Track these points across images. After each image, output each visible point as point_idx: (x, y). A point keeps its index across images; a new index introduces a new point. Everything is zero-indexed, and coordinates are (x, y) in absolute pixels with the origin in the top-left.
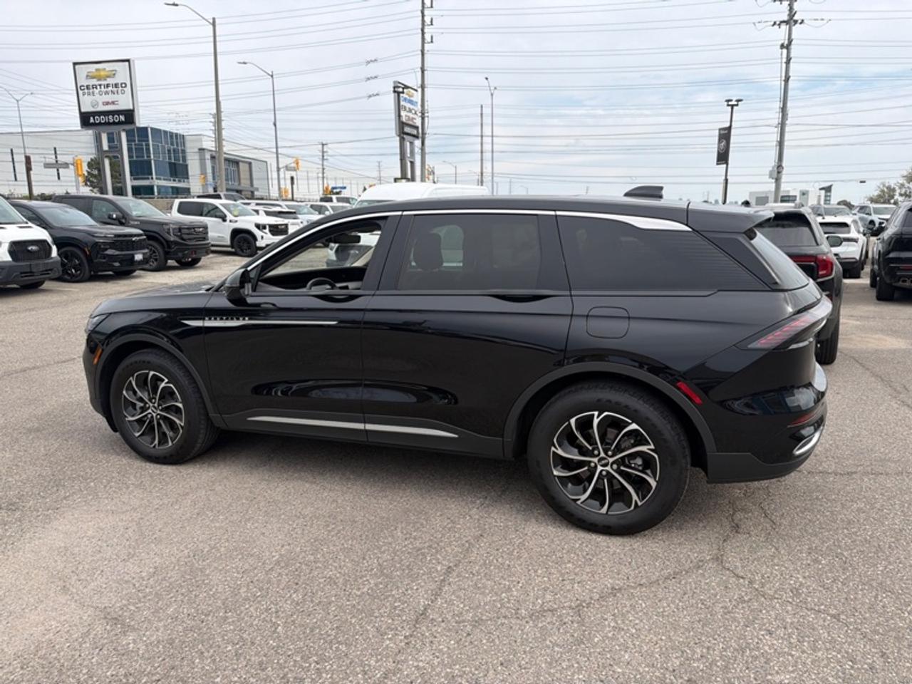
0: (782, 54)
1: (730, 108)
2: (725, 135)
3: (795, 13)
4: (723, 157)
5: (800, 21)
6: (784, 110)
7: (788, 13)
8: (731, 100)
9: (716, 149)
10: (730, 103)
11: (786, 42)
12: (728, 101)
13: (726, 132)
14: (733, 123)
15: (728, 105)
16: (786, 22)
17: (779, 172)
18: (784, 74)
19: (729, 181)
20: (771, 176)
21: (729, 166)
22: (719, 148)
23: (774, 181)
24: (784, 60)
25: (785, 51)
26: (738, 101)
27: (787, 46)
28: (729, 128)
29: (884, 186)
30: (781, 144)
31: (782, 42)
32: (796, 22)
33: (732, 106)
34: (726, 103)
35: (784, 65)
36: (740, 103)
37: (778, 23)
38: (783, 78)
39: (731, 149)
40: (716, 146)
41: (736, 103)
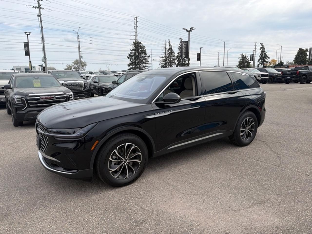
0: (38, 18)
1: (26, 35)
2: (27, 45)
3: (41, 5)
4: (27, 53)
5: (42, 8)
6: (43, 38)
7: (38, 4)
8: (27, 32)
9: (24, 50)
10: (26, 33)
11: (39, 15)
12: (26, 32)
13: (27, 44)
14: (29, 41)
15: (26, 34)
16: (38, 8)
17: (45, 60)
18: (40, 26)
20: (43, 61)
21: (30, 56)
22: (25, 50)
23: (44, 63)
24: (40, 21)
25: (39, 17)
26: (29, 33)
27: (40, 16)
28: (28, 43)
29: (68, 65)
30: (44, 50)
31: (38, 14)
32: (41, 8)
33: (28, 35)
34: (25, 33)
35: (40, 23)
36: (30, 34)
37: (35, 7)
38: (40, 27)
39: (30, 50)
40: (24, 49)
41: (29, 34)
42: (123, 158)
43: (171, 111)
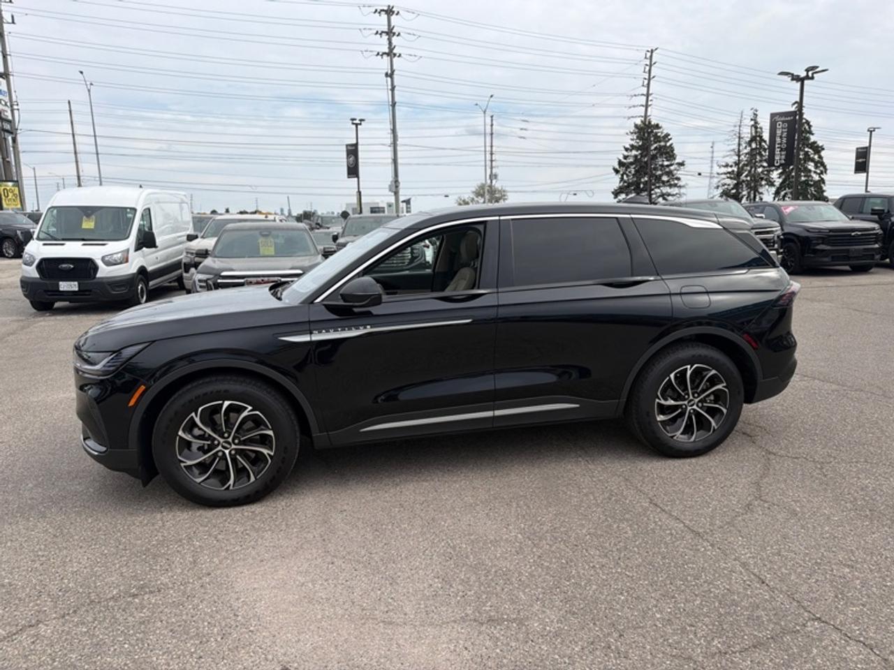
0: (387, 82)
1: (354, 126)
2: (353, 151)
3: (394, 47)
4: (353, 171)
5: (398, 55)
6: (394, 131)
7: (387, 46)
8: (355, 119)
9: (345, 164)
10: (354, 122)
11: (389, 72)
12: (353, 120)
13: (353, 148)
14: (359, 140)
15: (353, 124)
16: (388, 54)
17: (397, 187)
18: (390, 100)
19: (362, 194)
20: (390, 190)
21: (361, 179)
22: (348, 162)
23: (393, 194)
24: (390, 87)
25: (389, 79)
26: (361, 120)
27: (390, 75)
28: (356, 145)
29: (461, 199)
30: (395, 161)
31: (386, 71)
32: (395, 55)
33: (357, 125)
34: (351, 122)
35: (390, 92)
36: (362, 122)
37: (380, 54)
38: (391, 103)
39: (360, 164)
40: (345, 160)
41: (359, 122)
42: (220, 436)
43: (365, 328)
